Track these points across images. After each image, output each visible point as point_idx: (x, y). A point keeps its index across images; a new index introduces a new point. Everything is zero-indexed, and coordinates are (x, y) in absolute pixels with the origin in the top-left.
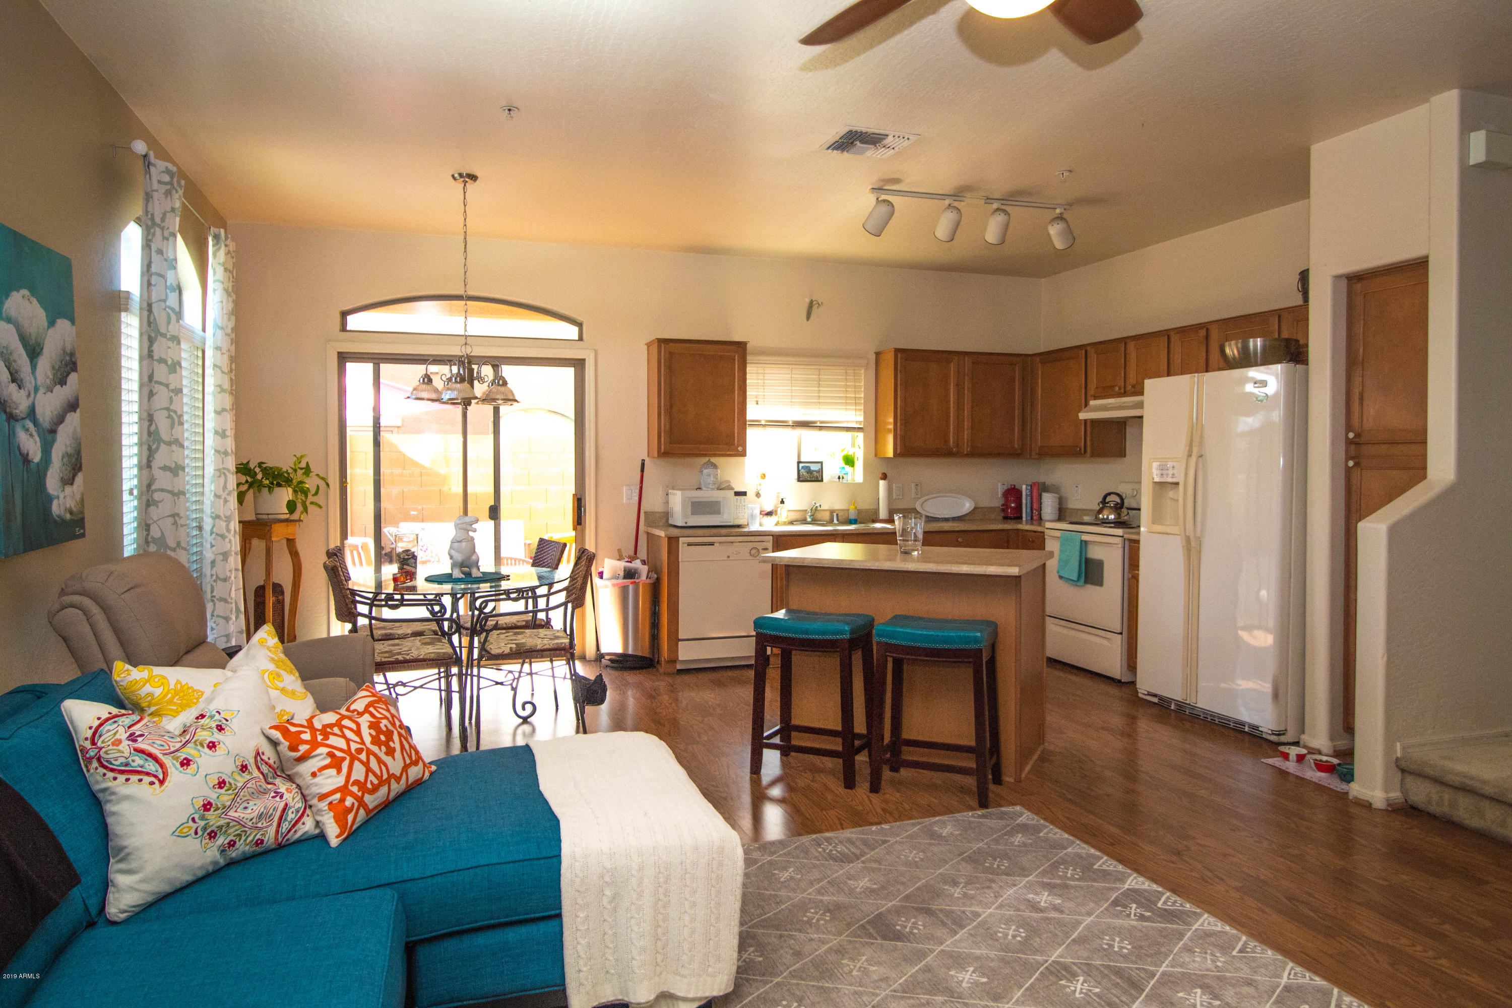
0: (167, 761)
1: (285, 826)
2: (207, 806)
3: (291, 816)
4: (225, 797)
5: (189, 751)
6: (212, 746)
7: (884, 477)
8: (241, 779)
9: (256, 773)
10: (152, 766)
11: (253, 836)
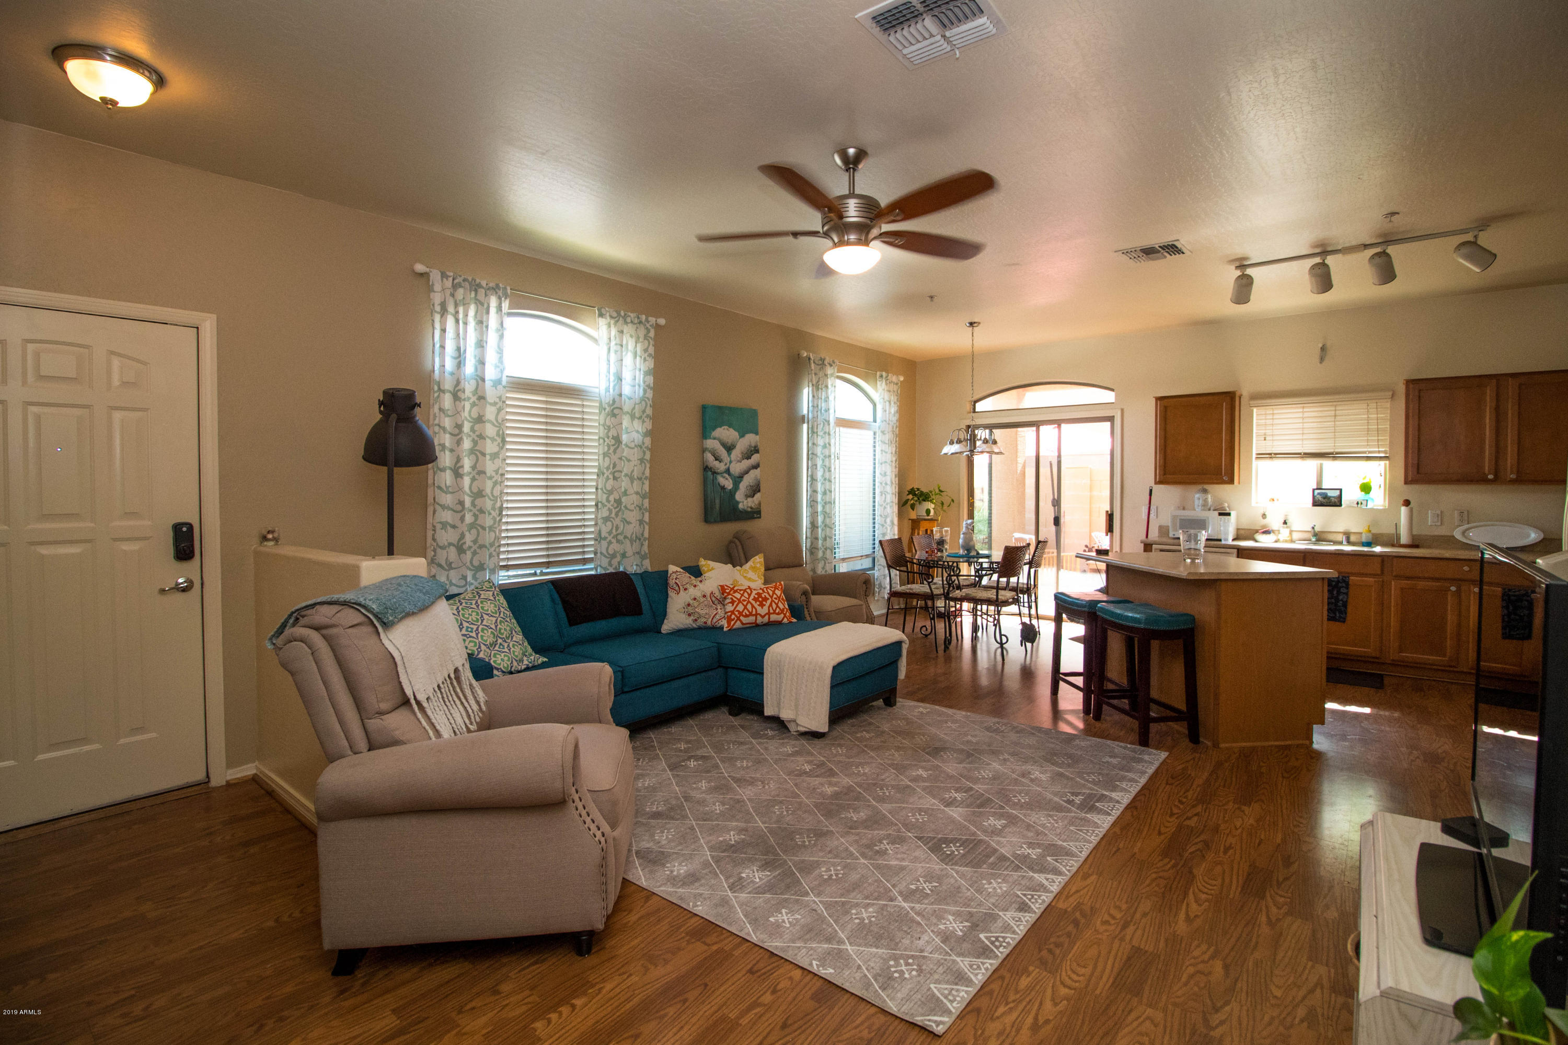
0: (681, 587)
1: (715, 620)
2: (689, 605)
3: (718, 617)
4: (696, 604)
5: (688, 586)
6: (695, 586)
7: (1407, 503)
8: (702, 599)
9: (709, 599)
10: (677, 588)
11: (704, 620)
